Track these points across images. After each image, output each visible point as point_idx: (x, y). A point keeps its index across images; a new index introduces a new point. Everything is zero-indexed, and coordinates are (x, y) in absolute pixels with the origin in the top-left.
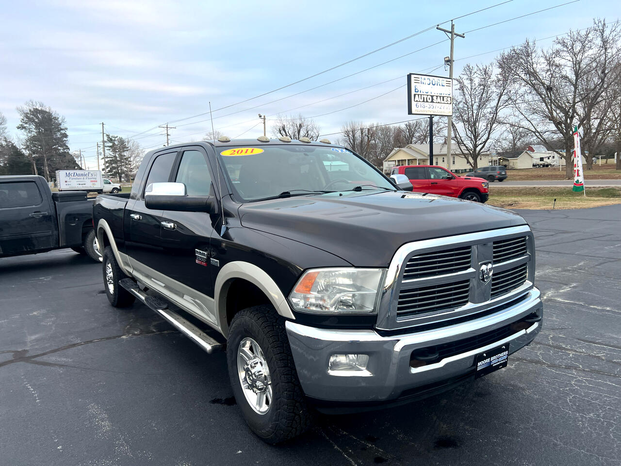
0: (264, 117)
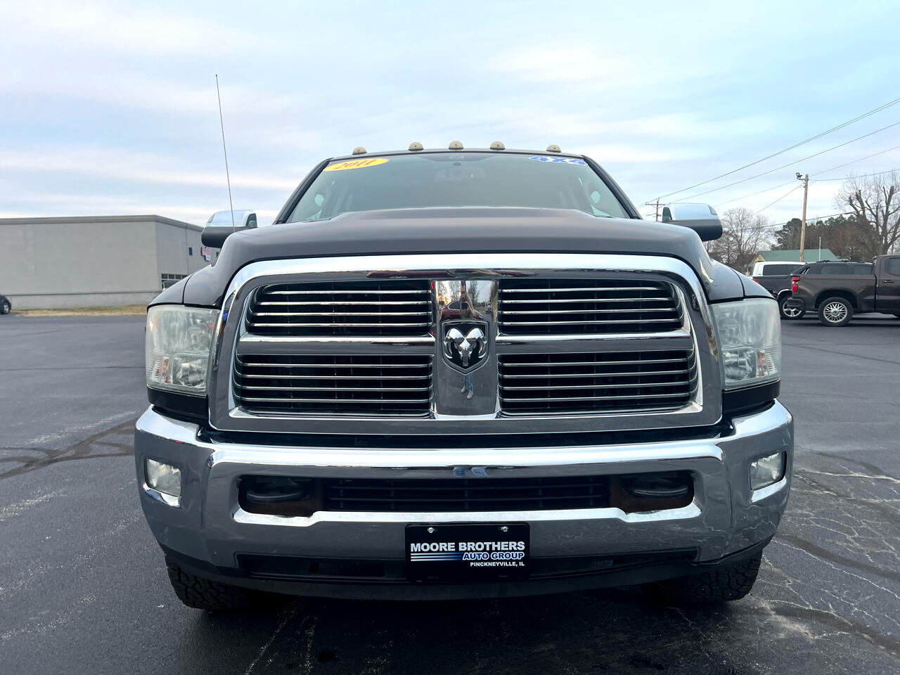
0: (807, 176)
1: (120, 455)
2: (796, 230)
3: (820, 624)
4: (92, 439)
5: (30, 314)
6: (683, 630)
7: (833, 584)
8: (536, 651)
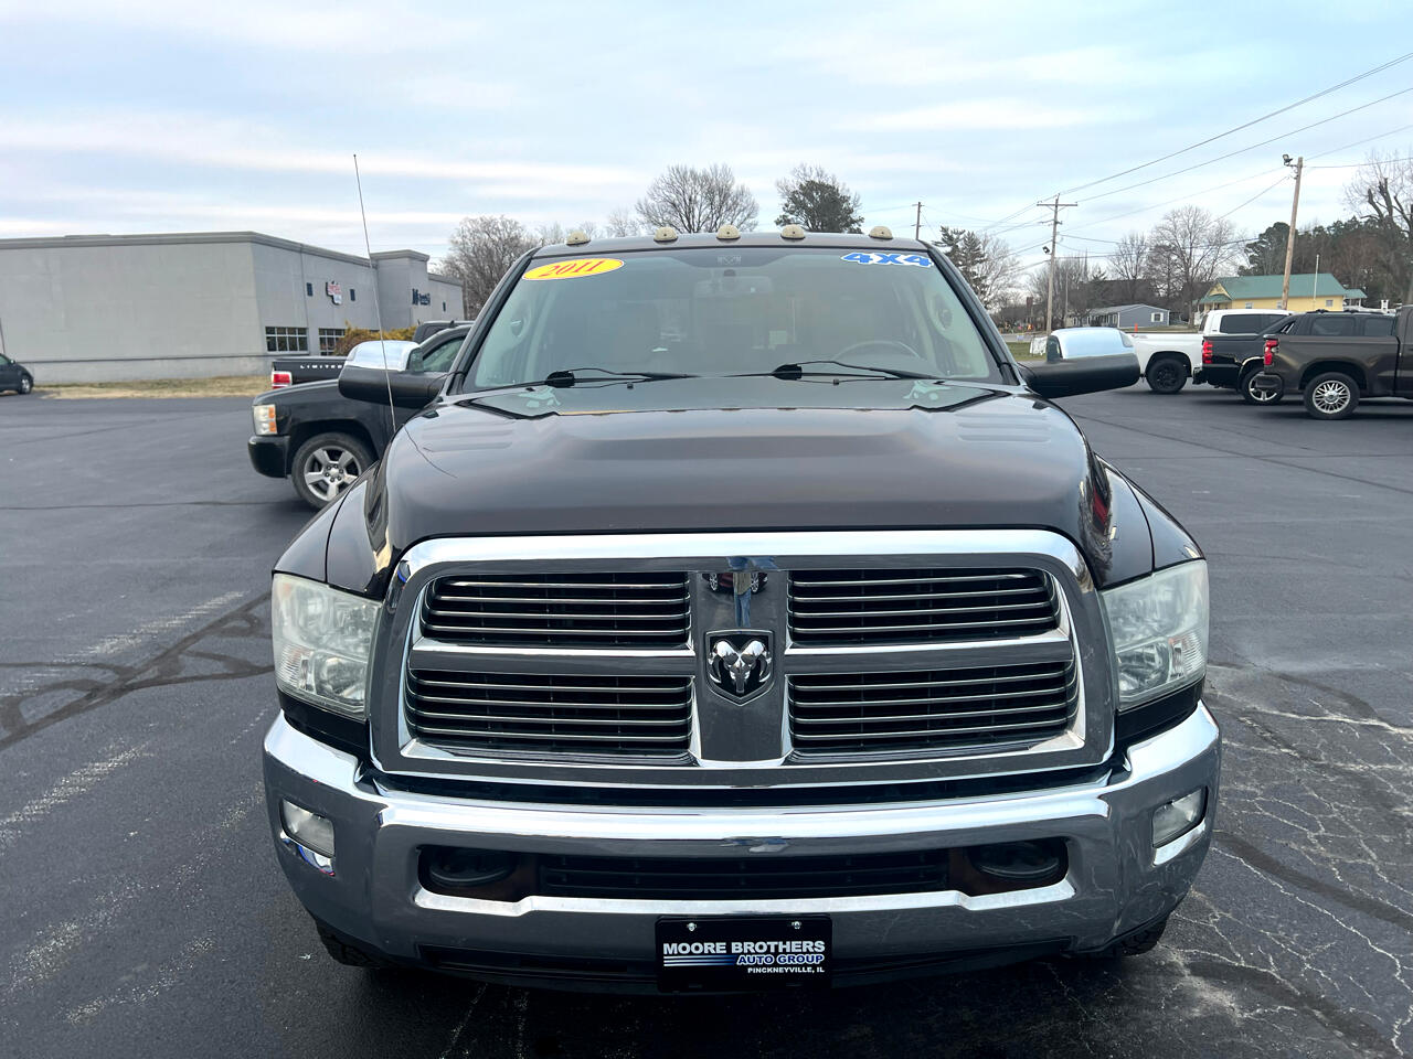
0: (1300, 160)
1: (225, 676)
2: (1280, 241)
3: (1254, 992)
4: (182, 646)
5: (65, 395)
6: (1054, 1002)
7: (1279, 921)
8: (843, 1038)
